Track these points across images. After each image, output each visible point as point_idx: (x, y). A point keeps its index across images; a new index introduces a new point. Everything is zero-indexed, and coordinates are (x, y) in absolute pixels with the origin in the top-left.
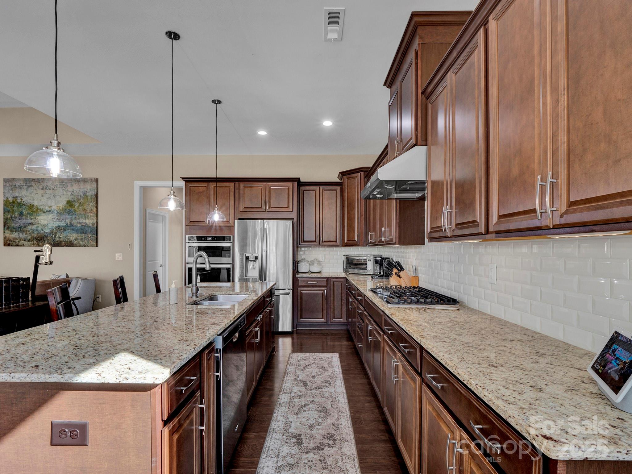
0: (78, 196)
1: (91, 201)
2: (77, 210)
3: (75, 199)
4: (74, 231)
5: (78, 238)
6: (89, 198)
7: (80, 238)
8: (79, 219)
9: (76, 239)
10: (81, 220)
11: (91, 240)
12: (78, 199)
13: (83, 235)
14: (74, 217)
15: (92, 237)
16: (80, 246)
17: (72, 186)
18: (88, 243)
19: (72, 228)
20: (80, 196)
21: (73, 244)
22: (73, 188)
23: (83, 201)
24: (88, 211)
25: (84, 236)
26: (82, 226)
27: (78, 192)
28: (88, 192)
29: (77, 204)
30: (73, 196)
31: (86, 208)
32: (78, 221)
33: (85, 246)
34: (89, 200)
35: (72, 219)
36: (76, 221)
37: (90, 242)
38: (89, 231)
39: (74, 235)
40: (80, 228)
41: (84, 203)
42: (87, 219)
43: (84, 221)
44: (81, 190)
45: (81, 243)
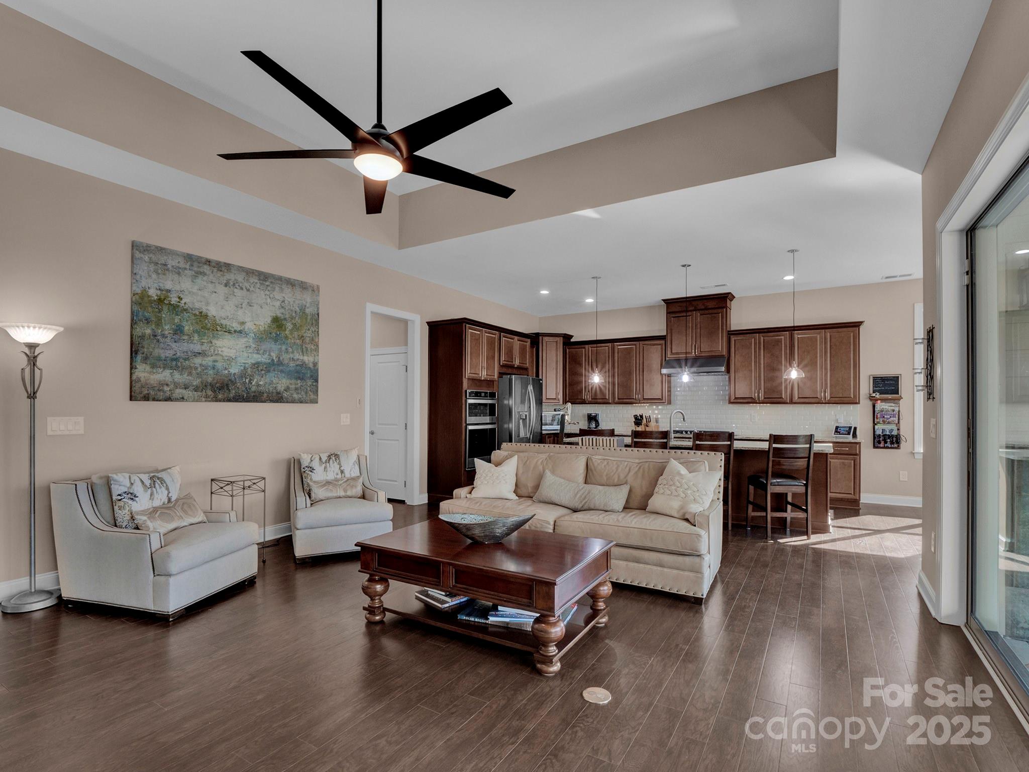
0: (292, 311)
1: (312, 324)
2: (290, 336)
3: (287, 316)
4: (283, 375)
5: (291, 386)
6: (309, 317)
7: (293, 386)
8: (293, 352)
9: (287, 389)
10: (297, 356)
11: (310, 391)
12: (292, 318)
13: (299, 381)
14: (284, 348)
15: (313, 385)
16: (293, 402)
17: (282, 290)
18: (307, 396)
19: (281, 368)
20: (296, 312)
21: (282, 397)
22: (284, 295)
23: (299, 321)
24: (308, 340)
25: (299, 385)
26: (297, 365)
27: (292, 303)
28: (308, 308)
29: (289, 326)
30: (282, 310)
31: (305, 335)
32: (292, 356)
33: (301, 402)
34: (308, 320)
35: (281, 352)
36: (289, 357)
37: (310, 396)
38: (309, 376)
39: (284, 381)
40: (293, 369)
41: (301, 326)
42: (305, 355)
43: (301, 357)
44: (297, 302)
45: (295, 396)
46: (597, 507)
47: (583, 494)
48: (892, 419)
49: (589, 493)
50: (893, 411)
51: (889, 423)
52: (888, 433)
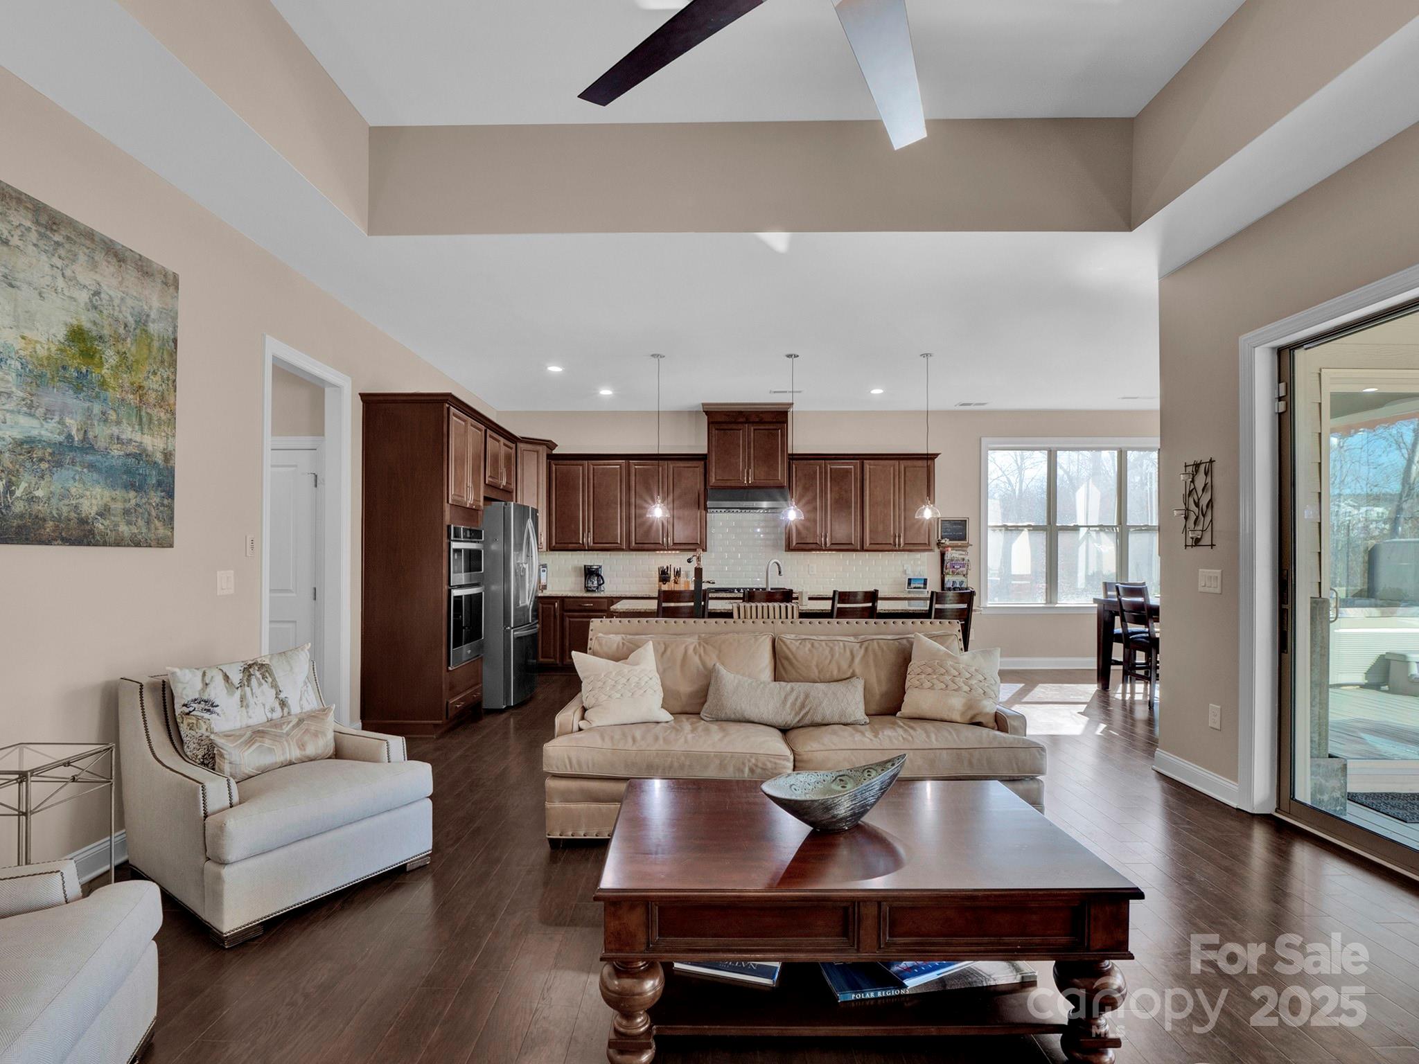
0: (117, 320)
1: (162, 362)
2: (112, 382)
3: (106, 332)
4: (95, 476)
5: (113, 506)
6: (156, 344)
7: (118, 506)
8: (118, 423)
9: (104, 512)
10: (128, 432)
11: (158, 517)
12: (118, 339)
13: (132, 494)
14: (97, 408)
15: (163, 505)
16: (118, 543)
17: (94, 266)
18: (149, 529)
19: (90, 458)
20: (126, 326)
21: (91, 532)
22: (98, 278)
23: (133, 349)
24: (152, 397)
25: (133, 502)
26: (128, 455)
27: (116, 302)
28: (154, 321)
29: (110, 356)
30: (94, 315)
31: (145, 384)
32: (115, 430)
33: (138, 545)
34: (155, 350)
35: (89, 417)
36: (109, 432)
37: (156, 529)
38: (154, 482)
39: (98, 490)
40: (120, 462)
41: (137, 361)
42: (146, 431)
43: (137, 437)
44: (130, 302)
45: (124, 529)
46: (828, 719)
47: (796, 700)
48: (961, 569)
49: (807, 696)
50: (963, 560)
51: (958, 574)
52: (958, 586)
